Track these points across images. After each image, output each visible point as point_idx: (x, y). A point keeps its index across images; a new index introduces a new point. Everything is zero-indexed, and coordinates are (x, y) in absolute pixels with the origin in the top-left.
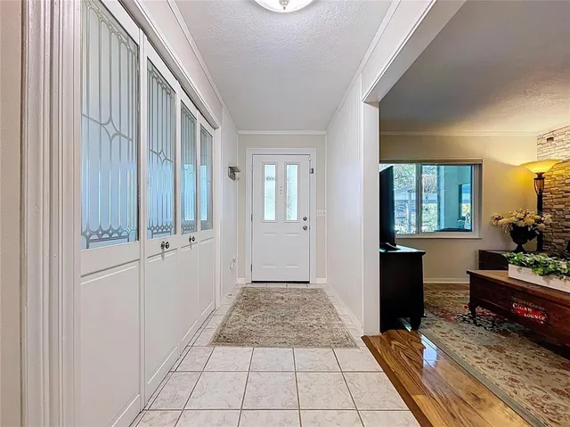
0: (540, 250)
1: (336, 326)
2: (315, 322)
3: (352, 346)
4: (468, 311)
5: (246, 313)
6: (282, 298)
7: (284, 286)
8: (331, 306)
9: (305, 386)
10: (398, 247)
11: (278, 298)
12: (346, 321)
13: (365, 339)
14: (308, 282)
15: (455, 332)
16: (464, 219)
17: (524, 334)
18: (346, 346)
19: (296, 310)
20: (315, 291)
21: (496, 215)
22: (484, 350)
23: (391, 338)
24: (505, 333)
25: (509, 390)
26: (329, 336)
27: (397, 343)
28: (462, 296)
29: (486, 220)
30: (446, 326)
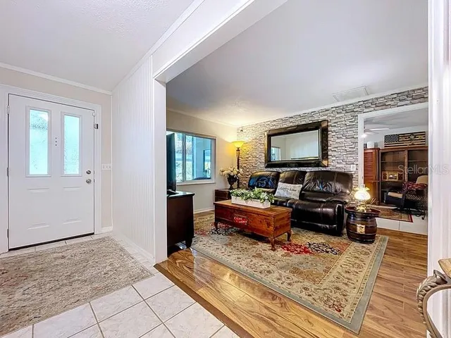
0: (238, 187)
1: (130, 265)
2: (109, 268)
3: (148, 276)
4: (214, 227)
5: (10, 289)
6: (63, 257)
7: (62, 243)
8: (122, 249)
9: (113, 331)
10: (177, 192)
11: (56, 259)
12: (138, 258)
13: (157, 266)
14: (93, 234)
15: (210, 242)
16: (206, 171)
17: (239, 232)
18: (143, 278)
19: (85, 264)
20: (103, 240)
21: (222, 169)
22: (225, 247)
23: (175, 259)
24: (231, 234)
25: (238, 264)
26: (126, 276)
27: (180, 261)
28: (209, 219)
29: (218, 172)
30: (205, 239)
